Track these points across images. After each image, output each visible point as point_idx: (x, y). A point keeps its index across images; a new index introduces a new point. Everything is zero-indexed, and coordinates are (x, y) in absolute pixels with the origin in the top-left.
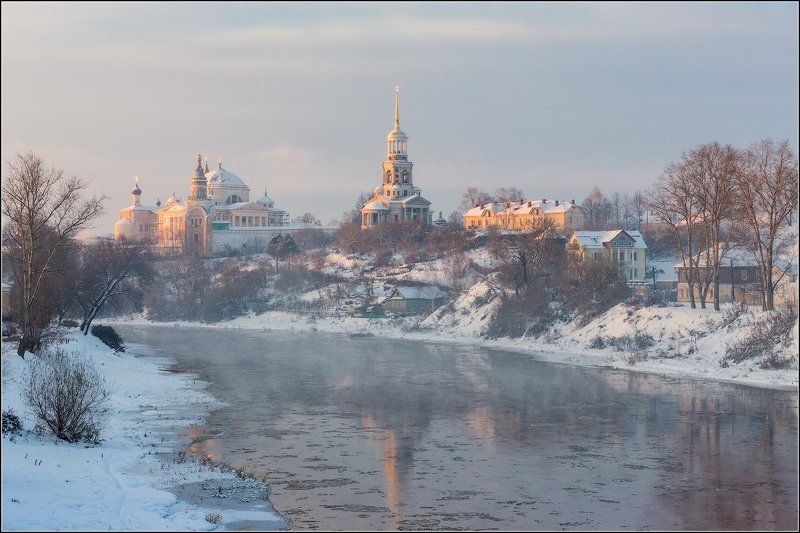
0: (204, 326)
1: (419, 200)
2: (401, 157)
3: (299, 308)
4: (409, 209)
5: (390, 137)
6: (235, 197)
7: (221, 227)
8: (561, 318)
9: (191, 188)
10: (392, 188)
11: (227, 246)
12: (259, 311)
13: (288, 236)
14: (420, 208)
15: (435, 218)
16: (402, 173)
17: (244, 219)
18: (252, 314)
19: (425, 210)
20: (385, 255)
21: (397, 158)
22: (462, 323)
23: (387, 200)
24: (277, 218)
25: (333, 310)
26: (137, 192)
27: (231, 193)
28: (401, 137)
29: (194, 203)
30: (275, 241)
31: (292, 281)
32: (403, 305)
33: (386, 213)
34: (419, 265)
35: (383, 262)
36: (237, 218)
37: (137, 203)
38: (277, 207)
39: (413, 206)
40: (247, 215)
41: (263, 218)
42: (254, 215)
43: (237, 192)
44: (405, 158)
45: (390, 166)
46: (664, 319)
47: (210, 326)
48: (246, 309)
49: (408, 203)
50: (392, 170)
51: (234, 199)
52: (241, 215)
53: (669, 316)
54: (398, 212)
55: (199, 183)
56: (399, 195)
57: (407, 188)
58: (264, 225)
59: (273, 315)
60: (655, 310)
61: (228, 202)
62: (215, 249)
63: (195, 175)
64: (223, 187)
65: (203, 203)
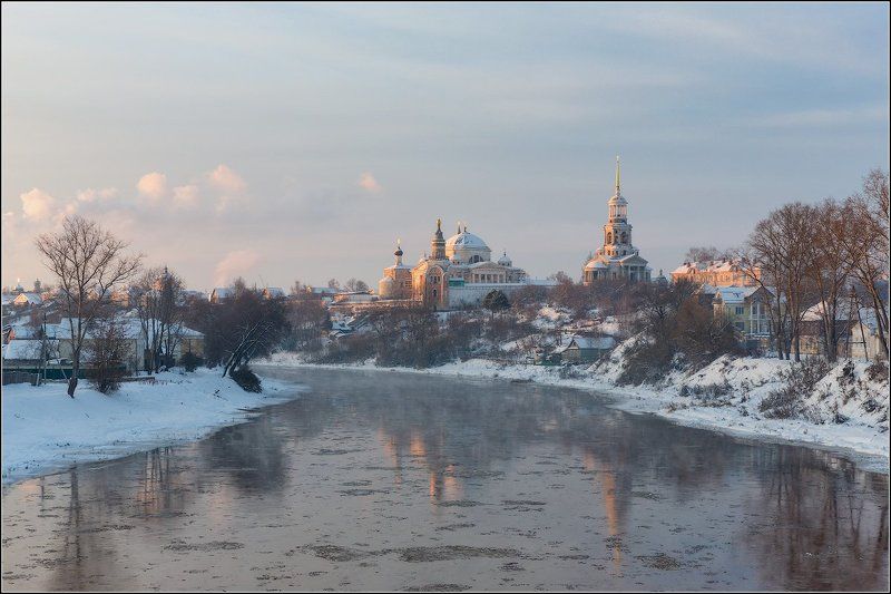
0: (416, 371)
1: (636, 258)
2: (621, 220)
3: (496, 355)
4: (627, 267)
5: (611, 202)
6: (476, 257)
7: (457, 283)
8: (677, 368)
9: (431, 250)
10: (612, 248)
11: (462, 301)
12: (465, 359)
13: (500, 292)
14: (639, 265)
15: (654, 276)
16: (621, 235)
17: (483, 277)
18: (459, 361)
19: (643, 268)
20: (583, 309)
21: (616, 221)
22: (611, 371)
23: (607, 258)
24: (515, 276)
25: (523, 358)
26: (399, 253)
27: (474, 253)
28: (621, 202)
29: (433, 263)
30: (490, 295)
31: (500, 331)
32: (579, 354)
33: (605, 271)
34: (610, 318)
35: (581, 315)
36: (477, 275)
37: (399, 262)
38: (515, 266)
39: (630, 265)
40: (486, 273)
41: (501, 276)
42: (492, 273)
43: (479, 253)
44: (624, 221)
45: (610, 229)
46: (751, 369)
47: (420, 372)
48: (455, 357)
49: (624, 262)
50: (612, 232)
51: (477, 259)
52: (480, 273)
53: (754, 367)
54: (616, 270)
55: (438, 245)
56: (617, 255)
57: (624, 247)
58: (501, 282)
59: (476, 362)
60: (749, 361)
61: (471, 261)
62: (451, 304)
63: (434, 237)
64: (466, 249)
65: (441, 262)
